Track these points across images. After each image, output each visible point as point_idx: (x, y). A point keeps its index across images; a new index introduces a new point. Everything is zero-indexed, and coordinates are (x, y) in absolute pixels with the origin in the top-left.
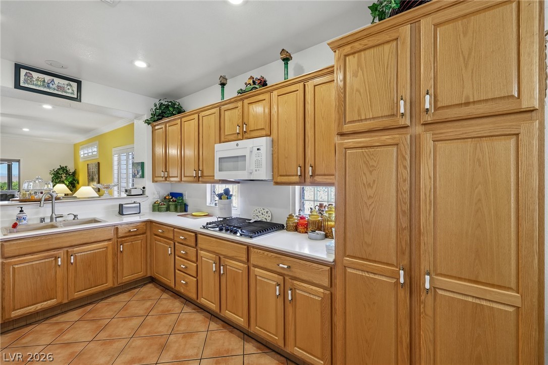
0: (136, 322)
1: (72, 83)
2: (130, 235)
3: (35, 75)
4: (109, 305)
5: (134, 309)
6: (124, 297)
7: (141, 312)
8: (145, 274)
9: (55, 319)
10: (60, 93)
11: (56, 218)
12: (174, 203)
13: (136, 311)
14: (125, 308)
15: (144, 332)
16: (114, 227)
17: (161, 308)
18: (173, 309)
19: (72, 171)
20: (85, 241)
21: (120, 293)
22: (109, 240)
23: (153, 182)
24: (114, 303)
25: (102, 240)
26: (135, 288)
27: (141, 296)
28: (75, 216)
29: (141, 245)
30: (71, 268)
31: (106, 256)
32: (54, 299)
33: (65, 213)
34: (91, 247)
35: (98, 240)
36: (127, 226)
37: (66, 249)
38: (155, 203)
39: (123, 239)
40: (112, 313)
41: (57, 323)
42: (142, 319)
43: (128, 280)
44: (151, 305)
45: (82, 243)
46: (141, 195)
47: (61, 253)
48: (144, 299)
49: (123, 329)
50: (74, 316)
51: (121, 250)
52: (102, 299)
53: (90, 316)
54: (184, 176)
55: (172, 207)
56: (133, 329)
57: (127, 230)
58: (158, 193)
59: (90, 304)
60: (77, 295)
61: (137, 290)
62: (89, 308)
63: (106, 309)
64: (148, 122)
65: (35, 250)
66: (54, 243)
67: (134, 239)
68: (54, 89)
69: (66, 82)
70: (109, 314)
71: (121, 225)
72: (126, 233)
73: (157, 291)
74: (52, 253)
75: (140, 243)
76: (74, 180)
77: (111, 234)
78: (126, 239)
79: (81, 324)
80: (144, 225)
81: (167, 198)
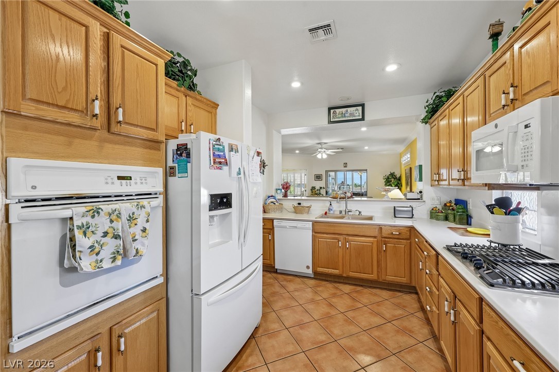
0: (377, 320)
1: (358, 108)
2: (391, 237)
3: (338, 111)
4: (371, 294)
5: (385, 309)
6: (385, 294)
7: (388, 316)
8: (409, 282)
9: (338, 284)
10: (351, 118)
11: (348, 212)
12: (453, 212)
13: (385, 312)
14: (378, 304)
15: (376, 333)
16: (378, 227)
17: (406, 323)
18: (417, 332)
19: (398, 176)
20: (356, 233)
21: (386, 289)
22: (375, 237)
23: (431, 186)
24: (375, 295)
25: (368, 235)
26: (400, 291)
27: (399, 301)
28: (360, 212)
29: (405, 250)
30: (347, 251)
31: (372, 250)
32: (337, 270)
33: (353, 209)
34: (361, 240)
35: (366, 235)
36: (390, 228)
37: (344, 236)
38: (433, 209)
39: (387, 240)
40: (368, 301)
41: (337, 288)
42: (385, 321)
43: (391, 280)
44: (400, 315)
45: (354, 234)
46: (419, 199)
47: (341, 238)
48: (399, 306)
49: (365, 319)
50: (347, 288)
51: (384, 249)
52: (371, 287)
53: (354, 295)
54: (452, 180)
55: (451, 217)
56: (371, 325)
57: (390, 232)
58: (439, 199)
59: (362, 286)
60: (352, 274)
61: (400, 294)
62: (359, 288)
63: (367, 296)
64: (425, 121)
65: (327, 231)
66: (337, 230)
67: (397, 241)
68: (348, 117)
69: (355, 108)
70: (365, 301)
71: (385, 226)
72: (389, 234)
73: (416, 305)
74: (336, 236)
75: (403, 248)
76: (398, 183)
77: (376, 233)
78: (389, 240)
79: (346, 297)
80: (407, 231)
81: (448, 205)
